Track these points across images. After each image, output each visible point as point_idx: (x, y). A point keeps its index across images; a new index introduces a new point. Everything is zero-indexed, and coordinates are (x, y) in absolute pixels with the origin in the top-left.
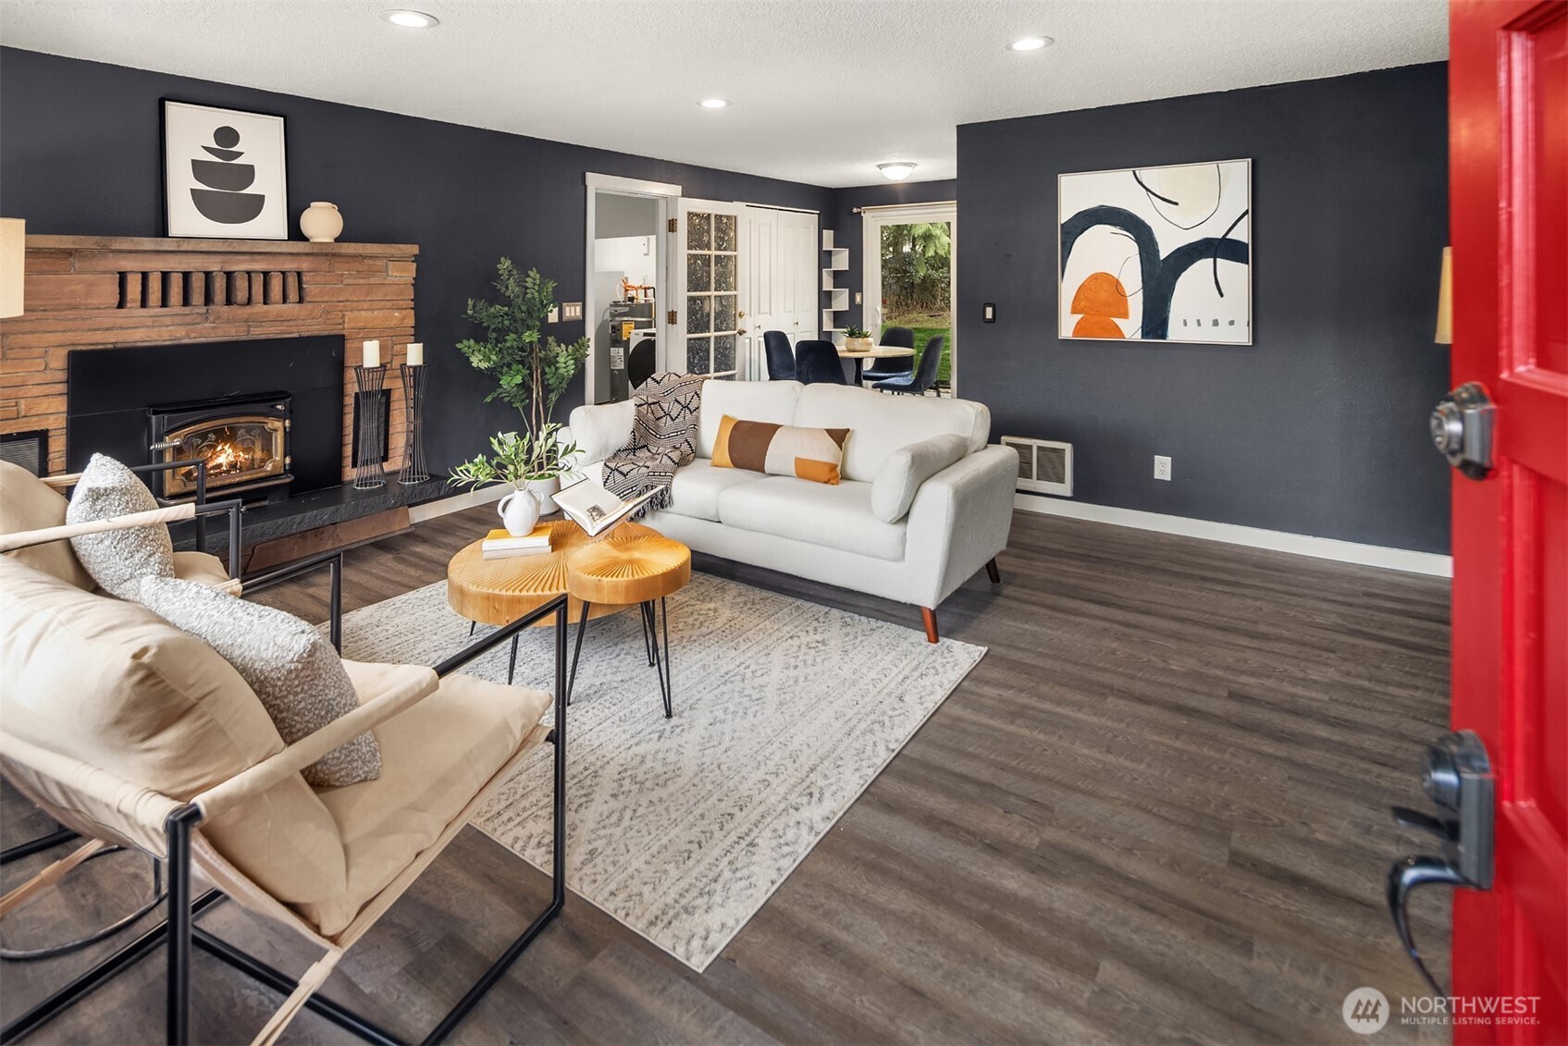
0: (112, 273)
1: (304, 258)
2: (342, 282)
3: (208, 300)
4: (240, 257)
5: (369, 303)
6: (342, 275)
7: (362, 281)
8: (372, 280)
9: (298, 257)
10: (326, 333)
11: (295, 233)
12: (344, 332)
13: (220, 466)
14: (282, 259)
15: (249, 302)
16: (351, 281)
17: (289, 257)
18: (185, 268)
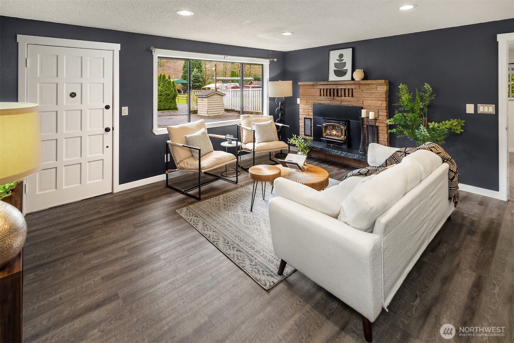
0: (318, 89)
1: (353, 85)
2: (363, 92)
3: (334, 96)
4: (339, 85)
5: (370, 98)
6: (363, 90)
7: (368, 92)
8: (371, 92)
9: (352, 85)
10: (358, 106)
11: (353, 79)
12: (363, 106)
13: (333, 134)
14: (348, 85)
15: (341, 96)
16: (365, 92)
17: (350, 85)
18: (330, 88)
